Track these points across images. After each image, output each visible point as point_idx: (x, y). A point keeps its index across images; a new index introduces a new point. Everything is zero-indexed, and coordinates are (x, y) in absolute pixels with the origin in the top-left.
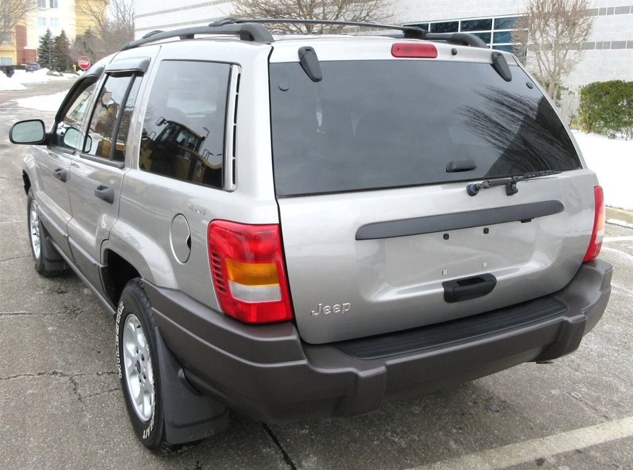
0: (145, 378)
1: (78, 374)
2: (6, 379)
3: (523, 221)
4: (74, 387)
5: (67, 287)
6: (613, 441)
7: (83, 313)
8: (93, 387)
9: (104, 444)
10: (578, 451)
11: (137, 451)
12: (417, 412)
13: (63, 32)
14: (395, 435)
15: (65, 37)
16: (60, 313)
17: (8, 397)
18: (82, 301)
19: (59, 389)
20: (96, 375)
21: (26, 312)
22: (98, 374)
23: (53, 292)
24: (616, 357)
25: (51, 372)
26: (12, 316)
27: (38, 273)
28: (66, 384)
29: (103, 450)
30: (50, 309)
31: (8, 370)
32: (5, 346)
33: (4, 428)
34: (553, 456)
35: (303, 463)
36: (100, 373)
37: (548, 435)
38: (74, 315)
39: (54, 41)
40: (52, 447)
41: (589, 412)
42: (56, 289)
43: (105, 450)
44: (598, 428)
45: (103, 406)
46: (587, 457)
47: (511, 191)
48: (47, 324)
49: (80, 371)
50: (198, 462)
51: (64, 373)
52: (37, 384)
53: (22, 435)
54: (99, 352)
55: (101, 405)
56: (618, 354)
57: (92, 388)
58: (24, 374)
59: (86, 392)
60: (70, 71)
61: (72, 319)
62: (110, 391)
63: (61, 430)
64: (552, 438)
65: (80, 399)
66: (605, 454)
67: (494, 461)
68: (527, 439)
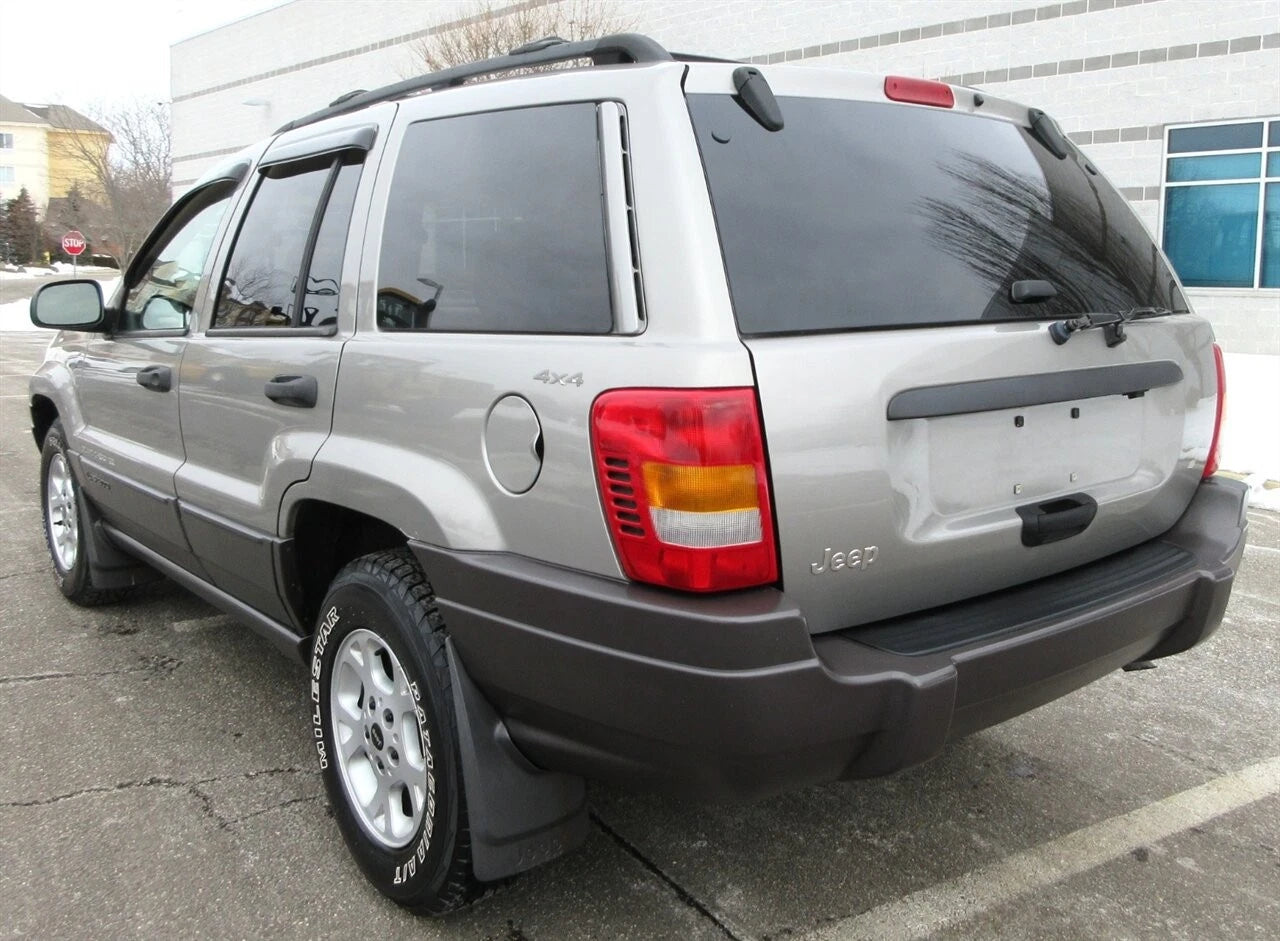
0: (395, 756)
1: (204, 779)
2: (49, 802)
3: (1132, 395)
4: (205, 804)
5: (136, 622)
6: (1245, 808)
7: (182, 667)
8: (246, 801)
9: (300, 907)
10: (1195, 831)
11: (376, 914)
12: (893, 790)
13: (24, 191)
14: (870, 835)
15: (28, 201)
16: (135, 670)
17: (62, 836)
18: (173, 646)
19: (173, 810)
20: (244, 777)
21: (61, 673)
22: (247, 776)
23: (108, 632)
24: (1185, 673)
25: (146, 780)
26: (31, 681)
27: (66, 600)
28: (185, 799)
29: (302, 918)
30: (111, 664)
31: (50, 785)
32: (30, 739)
33: (71, 897)
34: (1158, 842)
35: (719, 901)
36: (251, 773)
37: (1133, 809)
38: (165, 672)
39: (6, 208)
40: (189, 925)
41: (1183, 764)
42: (114, 627)
43: (306, 919)
44: (1208, 788)
45: (276, 836)
46: (1214, 838)
47: (1114, 338)
48: (111, 692)
49: (208, 773)
50: (510, 923)
51: (173, 780)
52: (122, 806)
53: (114, 907)
54: (238, 735)
55: (272, 833)
56: (1187, 668)
57: (243, 804)
58: (86, 789)
59: (233, 811)
60: (39, 263)
61: (162, 679)
62: (284, 805)
63: (200, 890)
64: (1143, 812)
65: (223, 826)
66: (1240, 831)
67: (1062, 861)
68: (1104, 819)
